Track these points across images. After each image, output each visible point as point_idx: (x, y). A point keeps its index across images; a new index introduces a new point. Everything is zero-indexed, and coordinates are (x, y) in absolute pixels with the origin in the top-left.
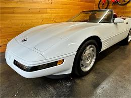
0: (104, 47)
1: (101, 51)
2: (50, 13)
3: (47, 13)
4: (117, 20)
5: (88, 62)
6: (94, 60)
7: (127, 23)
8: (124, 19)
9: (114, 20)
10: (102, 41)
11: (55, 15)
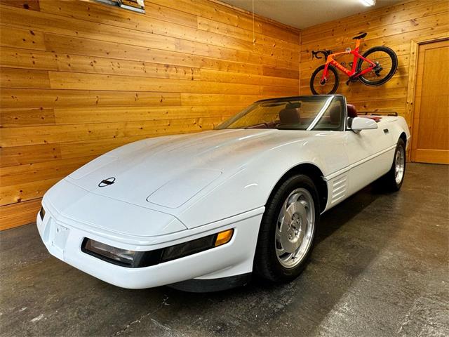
0: (335, 196)
1: (328, 207)
2: (188, 104)
3: (180, 104)
4: (358, 122)
5: (295, 240)
6: (310, 234)
7: (386, 131)
8: (377, 120)
9: (350, 124)
10: (327, 177)
11: (201, 109)
